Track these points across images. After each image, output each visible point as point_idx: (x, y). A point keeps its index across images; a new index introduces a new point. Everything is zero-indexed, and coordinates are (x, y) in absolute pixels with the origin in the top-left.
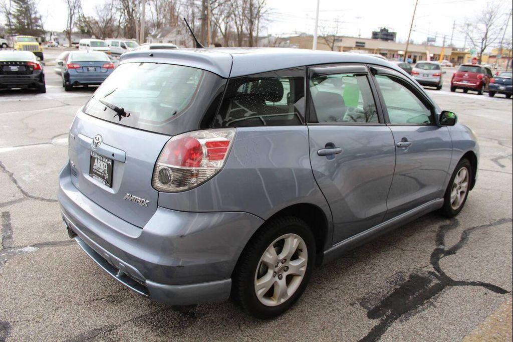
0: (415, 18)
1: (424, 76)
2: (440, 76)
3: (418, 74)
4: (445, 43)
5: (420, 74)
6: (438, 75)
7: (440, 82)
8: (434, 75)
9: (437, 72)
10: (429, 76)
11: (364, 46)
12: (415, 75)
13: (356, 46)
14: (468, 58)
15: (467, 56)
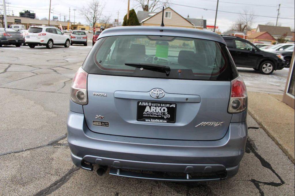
0: (51, 5)
1: (78, 38)
2: (86, 38)
3: (75, 37)
4: (66, 20)
5: (76, 38)
6: (85, 38)
7: (87, 41)
8: (83, 38)
9: (84, 36)
10: (81, 38)
11: (21, 22)
12: (73, 38)
13: (15, 21)
14: (79, 27)
15: (78, 26)
